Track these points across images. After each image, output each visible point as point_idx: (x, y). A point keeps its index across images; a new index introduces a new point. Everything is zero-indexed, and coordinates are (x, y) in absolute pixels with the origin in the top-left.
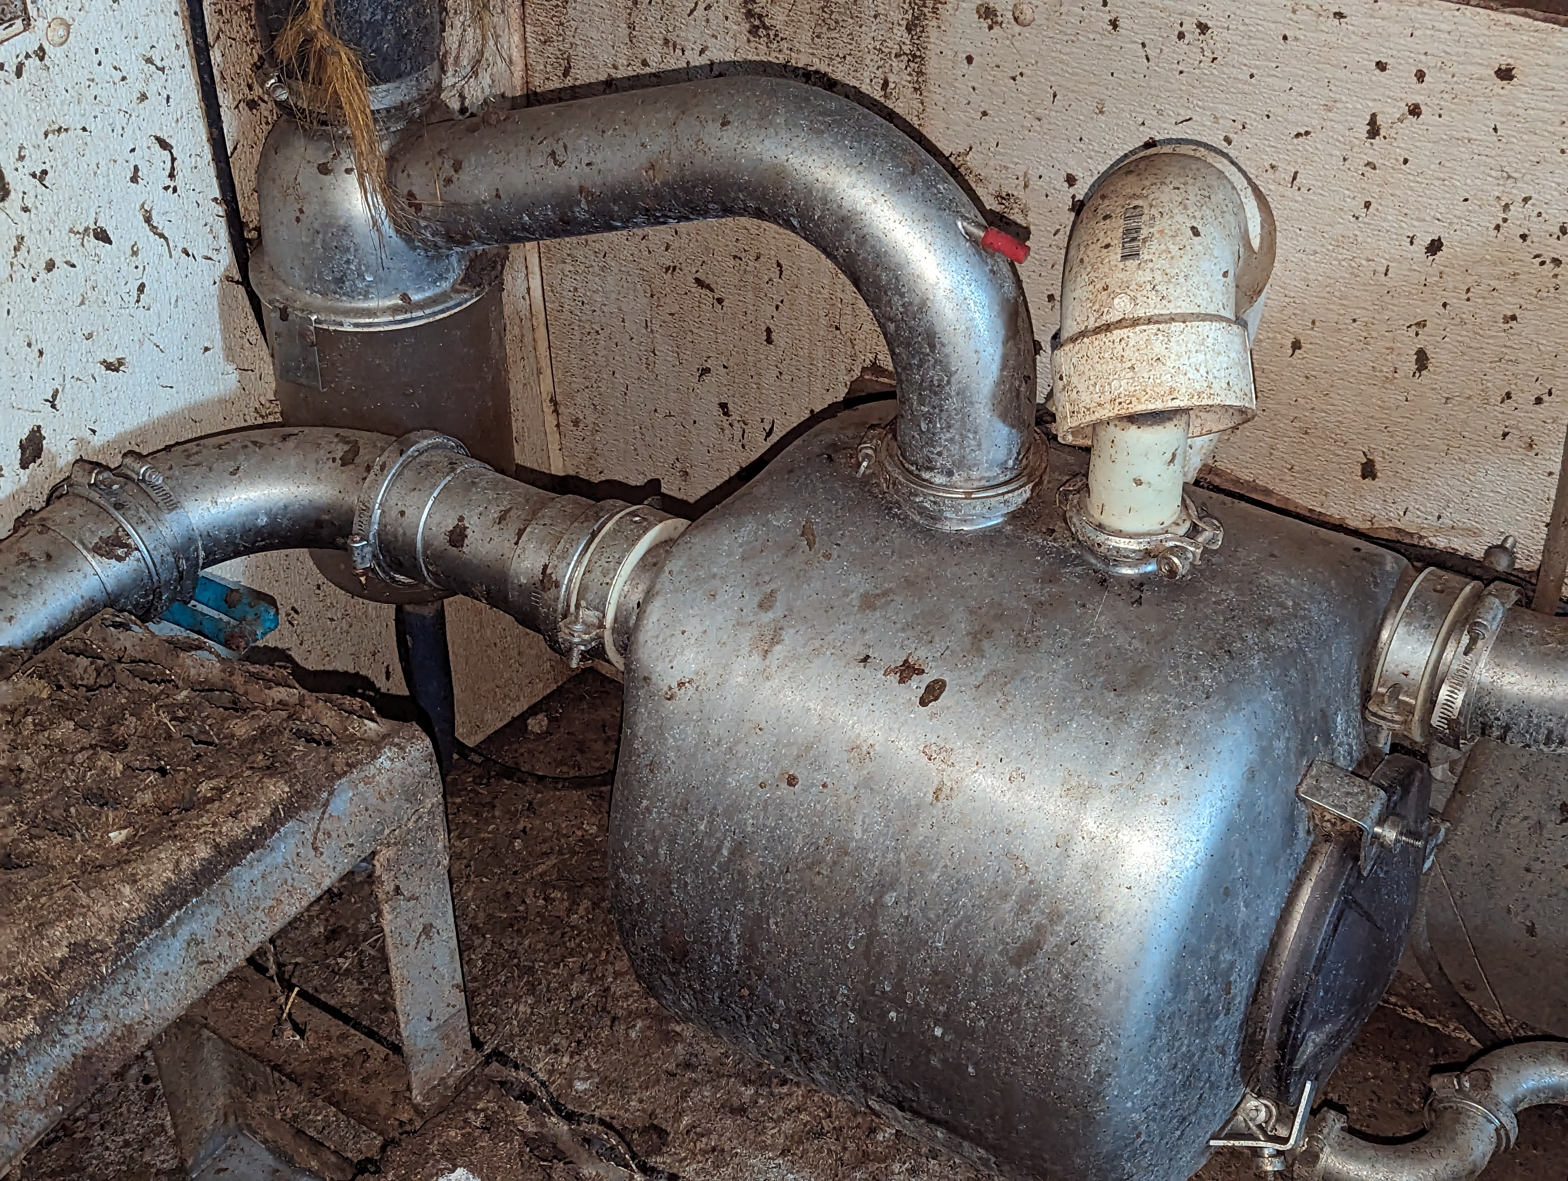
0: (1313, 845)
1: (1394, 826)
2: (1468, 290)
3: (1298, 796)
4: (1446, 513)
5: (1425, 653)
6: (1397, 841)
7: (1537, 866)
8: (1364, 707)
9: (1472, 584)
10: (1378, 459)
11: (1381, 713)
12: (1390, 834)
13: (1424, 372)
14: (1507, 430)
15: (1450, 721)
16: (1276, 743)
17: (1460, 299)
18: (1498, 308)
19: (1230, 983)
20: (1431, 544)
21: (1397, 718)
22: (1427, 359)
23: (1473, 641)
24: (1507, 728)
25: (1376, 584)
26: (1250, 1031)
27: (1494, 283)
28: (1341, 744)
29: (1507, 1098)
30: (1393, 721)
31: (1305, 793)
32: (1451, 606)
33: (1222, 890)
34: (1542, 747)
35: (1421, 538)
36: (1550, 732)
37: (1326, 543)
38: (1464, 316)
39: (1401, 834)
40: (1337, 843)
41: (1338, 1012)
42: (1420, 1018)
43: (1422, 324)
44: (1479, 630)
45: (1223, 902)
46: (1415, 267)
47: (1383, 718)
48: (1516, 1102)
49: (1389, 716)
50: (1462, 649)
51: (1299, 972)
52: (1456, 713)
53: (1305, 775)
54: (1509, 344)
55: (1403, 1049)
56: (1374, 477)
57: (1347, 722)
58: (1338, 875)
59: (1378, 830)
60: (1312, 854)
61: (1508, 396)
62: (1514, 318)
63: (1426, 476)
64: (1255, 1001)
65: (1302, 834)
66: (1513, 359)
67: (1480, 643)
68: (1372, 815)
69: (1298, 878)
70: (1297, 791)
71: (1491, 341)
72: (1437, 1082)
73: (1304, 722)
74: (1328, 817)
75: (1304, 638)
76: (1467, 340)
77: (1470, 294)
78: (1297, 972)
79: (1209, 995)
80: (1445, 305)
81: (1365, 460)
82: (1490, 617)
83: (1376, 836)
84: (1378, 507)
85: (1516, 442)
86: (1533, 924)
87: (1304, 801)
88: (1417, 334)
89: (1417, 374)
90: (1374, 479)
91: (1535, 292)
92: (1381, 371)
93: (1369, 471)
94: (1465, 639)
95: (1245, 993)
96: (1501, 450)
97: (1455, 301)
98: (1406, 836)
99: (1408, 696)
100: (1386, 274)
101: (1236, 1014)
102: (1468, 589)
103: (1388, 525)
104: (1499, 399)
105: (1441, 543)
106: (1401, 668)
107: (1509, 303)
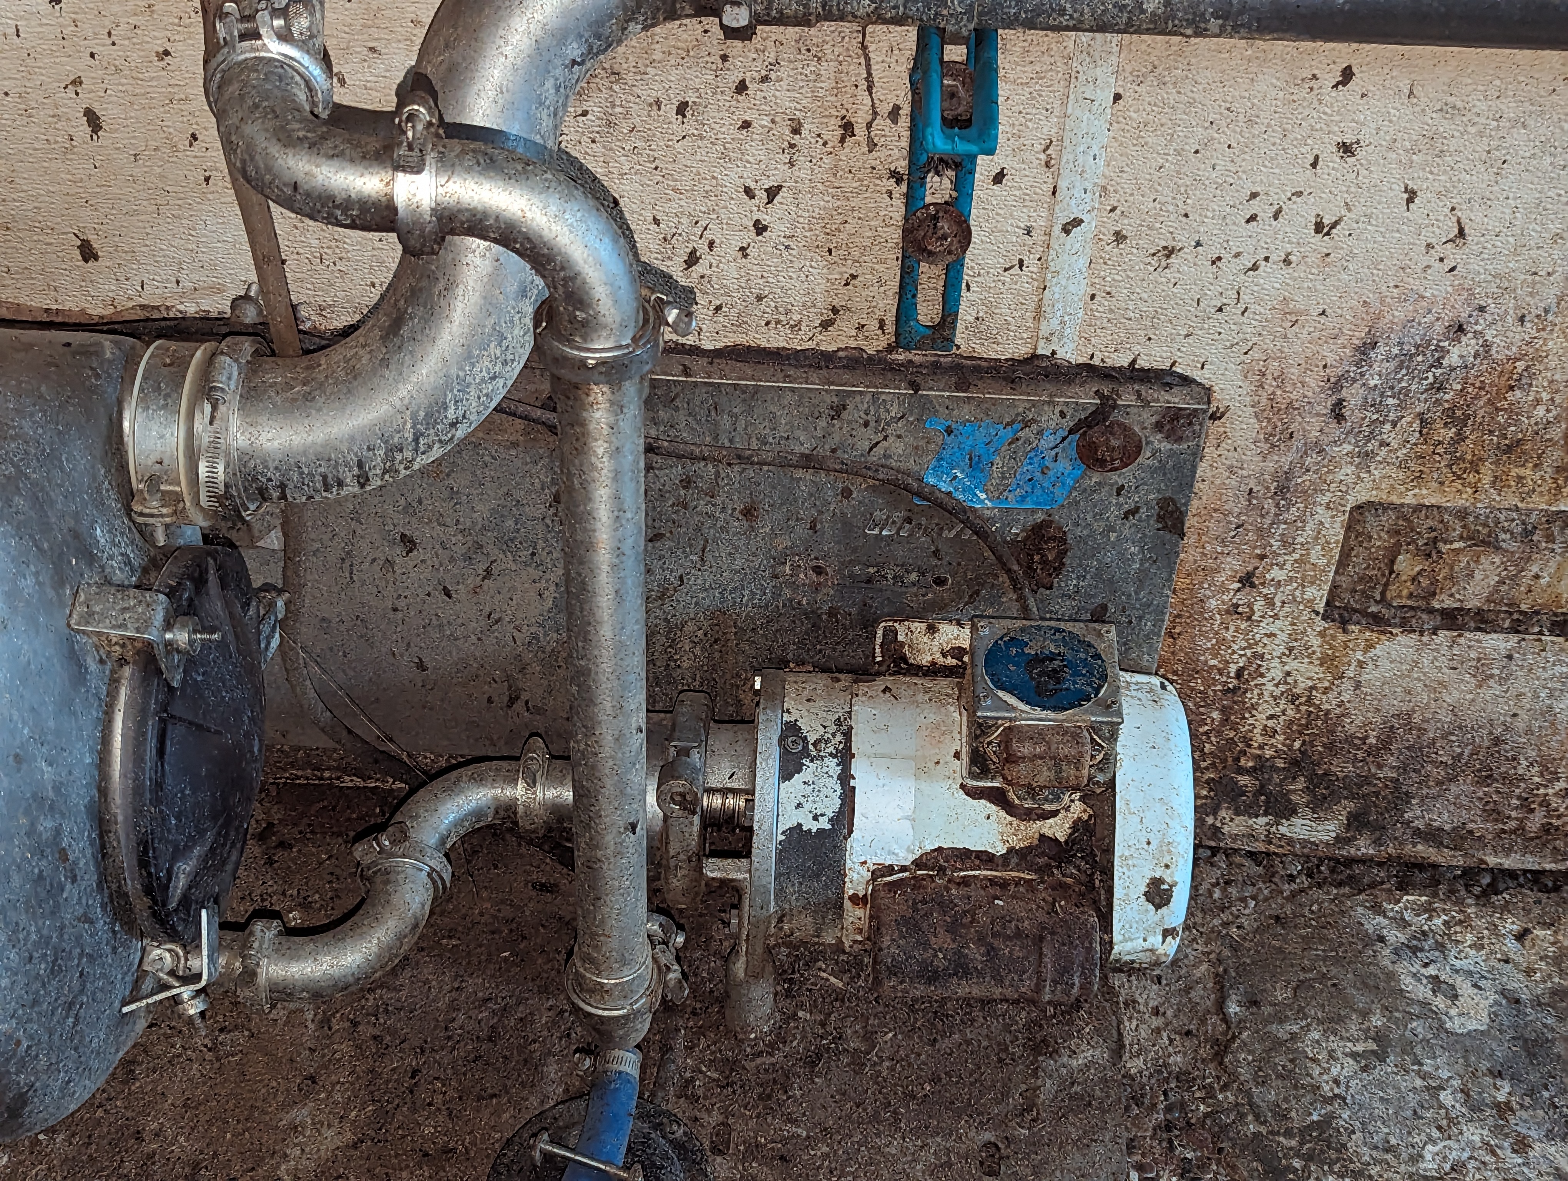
0: (113, 672)
1: (183, 626)
2: (109, 34)
3: (73, 629)
4: (182, 277)
5: (172, 434)
6: (191, 642)
7: (401, 604)
8: (129, 511)
9: (202, 348)
10: (92, 237)
11: (147, 511)
12: (181, 637)
13: (100, 133)
14: (207, 174)
15: (219, 498)
16: (22, 583)
17: (104, 45)
18: (147, 46)
19: (64, 849)
20: (181, 312)
21: (165, 511)
22: (98, 118)
23: (214, 408)
24: (283, 487)
25: (98, 376)
26: (114, 886)
27: (133, 21)
28: (111, 557)
29: (432, 839)
30: (162, 516)
31: (79, 624)
32: (184, 377)
33: (11, 759)
34: (324, 494)
35: (168, 308)
36: (325, 477)
37: (28, 347)
38: (117, 63)
39: (195, 631)
40: (135, 663)
41: (202, 833)
42: (359, 782)
43: (77, 82)
44: (218, 394)
45: (19, 771)
46: (44, 21)
47: (152, 516)
48: (443, 841)
49: (155, 511)
50: (207, 420)
51: (138, 812)
52: (222, 487)
53: (73, 604)
54: (172, 82)
55: (349, 819)
56: (96, 257)
57: (109, 532)
58: (146, 695)
59: (168, 636)
60: (114, 682)
61: (194, 137)
62: (167, 53)
63: (148, 243)
64: (104, 856)
65: (93, 666)
66: (183, 97)
67: (222, 408)
68: (156, 624)
69: (106, 713)
70: (69, 625)
71: (155, 84)
72: (359, 851)
73: (51, 549)
74: (114, 640)
75: (22, 460)
76: (130, 88)
77: (113, 38)
78: (135, 811)
79: (41, 871)
80: (92, 55)
81: (79, 243)
82: (224, 379)
83: (169, 644)
84: (113, 288)
85: (220, 184)
86: (420, 659)
87: (78, 631)
88: (77, 94)
89: (95, 137)
90: (96, 260)
91: (177, 21)
92: (56, 142)
93: (88, 253)
94: (208, 408)
95: (89, 852)
96: (210, 196)
97: (101, 49)
98: (200, 633)
99: (170, 484)
100: (18, 36)
101: (86, 877)
102: (199, 354)
103: (131, 304)
104: (187, 143)
105: (190, 309)
106: (153, 458)
107: (156, 38)
